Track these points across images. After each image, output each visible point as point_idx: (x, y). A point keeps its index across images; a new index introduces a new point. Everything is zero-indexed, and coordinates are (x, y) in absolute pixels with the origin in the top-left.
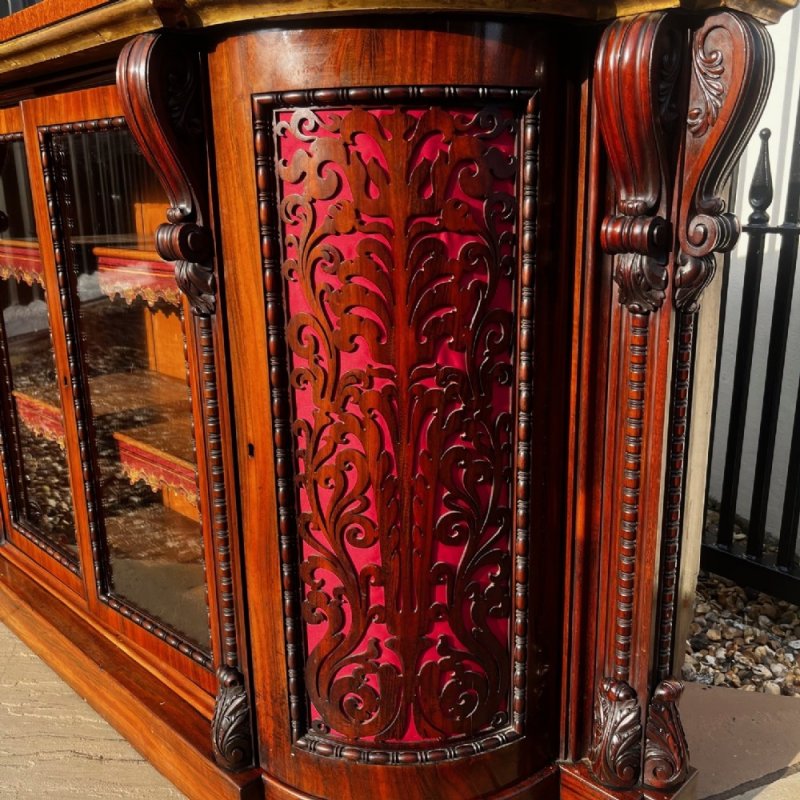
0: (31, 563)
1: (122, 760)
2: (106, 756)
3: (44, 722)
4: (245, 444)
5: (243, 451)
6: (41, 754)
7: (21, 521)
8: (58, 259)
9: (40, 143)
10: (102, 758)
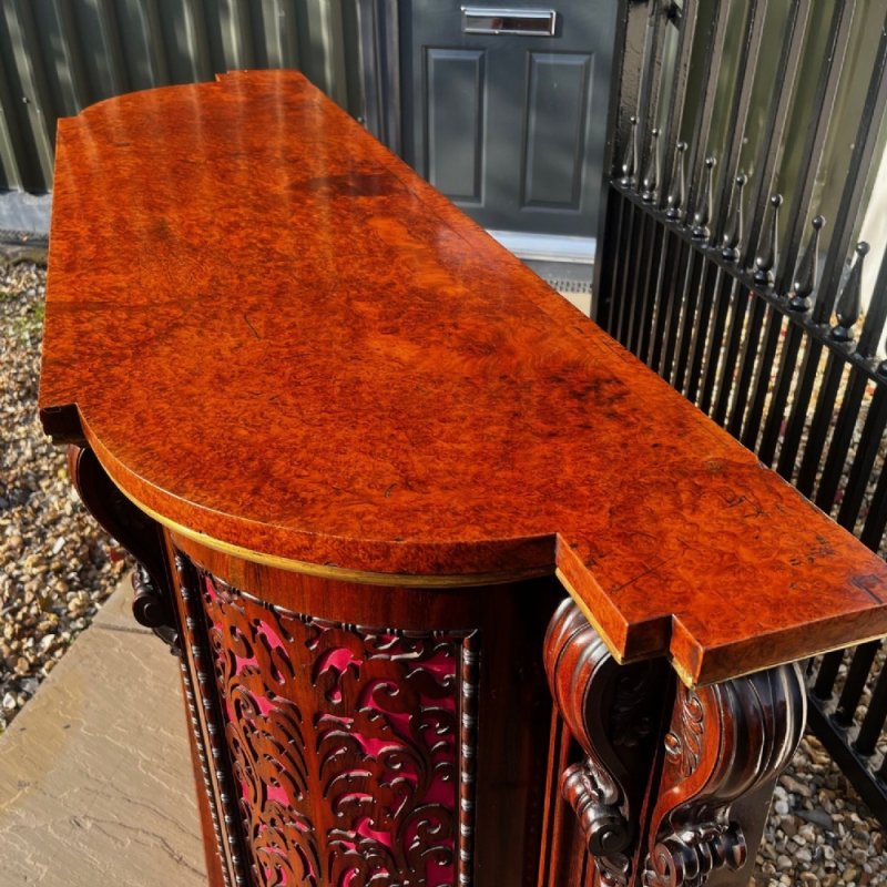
2: (186, 858)
3: (159, 790)
10: (181, 859)
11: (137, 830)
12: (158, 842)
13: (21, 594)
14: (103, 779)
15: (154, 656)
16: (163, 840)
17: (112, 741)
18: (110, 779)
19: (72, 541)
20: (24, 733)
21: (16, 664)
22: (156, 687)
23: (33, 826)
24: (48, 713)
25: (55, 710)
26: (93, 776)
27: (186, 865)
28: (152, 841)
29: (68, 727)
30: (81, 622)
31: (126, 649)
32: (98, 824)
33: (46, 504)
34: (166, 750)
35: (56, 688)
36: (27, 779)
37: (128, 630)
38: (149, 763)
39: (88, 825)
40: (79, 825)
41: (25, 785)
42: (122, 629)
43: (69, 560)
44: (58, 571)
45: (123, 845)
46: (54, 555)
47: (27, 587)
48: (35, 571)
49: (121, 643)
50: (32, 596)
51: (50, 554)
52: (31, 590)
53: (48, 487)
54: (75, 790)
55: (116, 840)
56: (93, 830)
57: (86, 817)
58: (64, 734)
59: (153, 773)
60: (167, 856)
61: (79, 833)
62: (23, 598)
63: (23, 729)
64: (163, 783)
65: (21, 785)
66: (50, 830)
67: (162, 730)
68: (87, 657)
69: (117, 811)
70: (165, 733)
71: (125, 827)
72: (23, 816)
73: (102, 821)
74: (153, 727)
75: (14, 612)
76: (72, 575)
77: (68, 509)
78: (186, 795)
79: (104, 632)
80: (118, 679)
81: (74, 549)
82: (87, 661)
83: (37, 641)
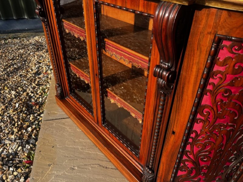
0: (77, 106)
1: (112, 169)
2: (107, 167)
3: (89, 154)
4: (171, 130)
5: (170, 131)
6: (91, 165)
7: (72, 94)
8: (97, 43)
9: (94, 5)
10: (106, 167)
12: (98, 165)
13: (13, 120)
14: (72, 156)
15: (66, 124)
16: (99, 165)
17: (68, 146)
18: (74, 155)
19: (20, 103)
20: (41, 152)
21: (24, 137)
22: (71, 130)
23: (61, 174)
24: (45, 145)
25: (47, 144)
26: (69, 156)
27: (109, 168)
29: (53, 147)
30: (37, 122)
31: (57, 124)
32: (79, 167)
33: (6, 97)
34: (84, 144)
35: (43, 139)
36: (50, 163)
37: (54, 120)
38: (82, 148)
39: (76, 168)
40: (73, 169)
41: (51, 165)
42: (52, 120)
43: (22, 108)
44: (21, 112)
45: (89, 169)
46: (17, 108)
47: (14, 118)
48: (14, 113)
49: (54, 123)
50: (17, 120)
51: (16, 108)
52: (16, 118)
53: (3, 92)
54: (67, 161)
55: (86, 169)
56: (78, 169)
57: (74, 166)
58: (53, 149)
59: (85, 150)
60: (103, 168)
61: (75, 171)
62: (14, 121)
63: (40, 152)
64: (89, 152)
65: (49, 165)
66: (66, 173)
67: (80, 140)
68: (47, 129)
69: (81, 162)
70: (81, 140)
71: (86, 165)
72: (55, 172)
73: (79, 166)
74: (77, 140)
75: (14, 125)
76: (25, 112)
77: (13, 96)
78: (97, 152)
79: (48, 122)
80: (60, 132)
81: (22, 105)
83: (26, 130)
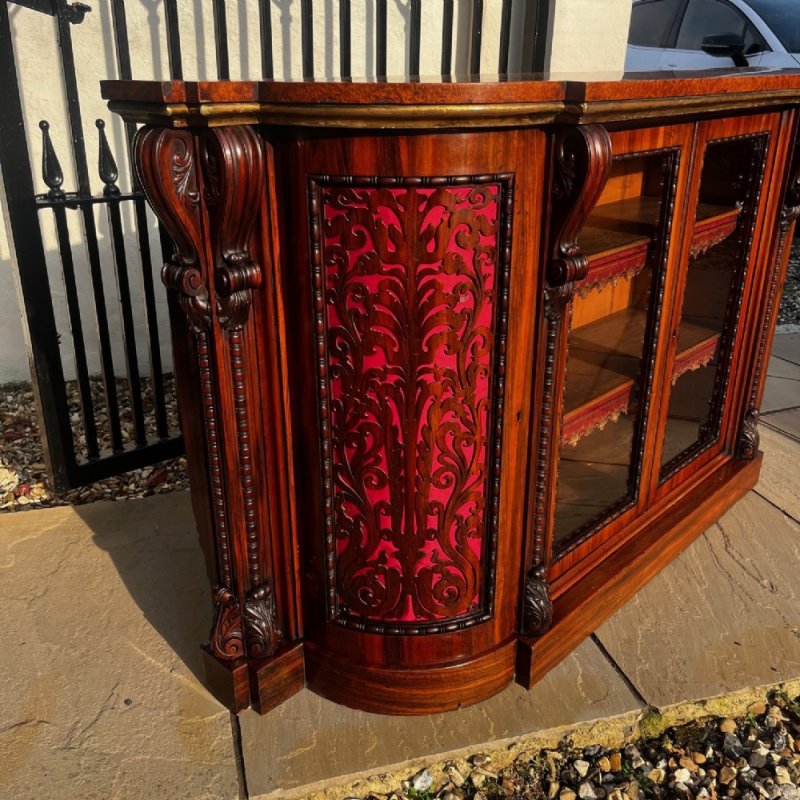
11: (737, 562)
12: (730, 549)
14: (736, 598)
16: (726, 548)
17: (711, 612)
18: (732, 594)
22: (647, 617)
24: (745, 664)
25: (737, 662)
26: (742, 603)
27: (723, 534)
28: (734, 553)
29: (736, 643)
31: (639, 660)
32: (759, 578)
34: (681, 581)
36: (791, 635)
38: (699, 583)
39: (765, 582)
40: (772, 587)
45: (752, 560)
54: (760, 604)
55: (754, 565)
56: (765, 577)
57: (764, 587)
58: (742, 642)
59: (701, 577)
60: (731, 542)
61: (775, 582)
64: (700, 569)
69: (742, 577)
70: (672, 589)
71: (743, 567)
73: (755, 578)
78: (693, 555)
82: (681, 678)
